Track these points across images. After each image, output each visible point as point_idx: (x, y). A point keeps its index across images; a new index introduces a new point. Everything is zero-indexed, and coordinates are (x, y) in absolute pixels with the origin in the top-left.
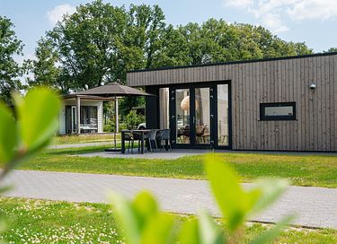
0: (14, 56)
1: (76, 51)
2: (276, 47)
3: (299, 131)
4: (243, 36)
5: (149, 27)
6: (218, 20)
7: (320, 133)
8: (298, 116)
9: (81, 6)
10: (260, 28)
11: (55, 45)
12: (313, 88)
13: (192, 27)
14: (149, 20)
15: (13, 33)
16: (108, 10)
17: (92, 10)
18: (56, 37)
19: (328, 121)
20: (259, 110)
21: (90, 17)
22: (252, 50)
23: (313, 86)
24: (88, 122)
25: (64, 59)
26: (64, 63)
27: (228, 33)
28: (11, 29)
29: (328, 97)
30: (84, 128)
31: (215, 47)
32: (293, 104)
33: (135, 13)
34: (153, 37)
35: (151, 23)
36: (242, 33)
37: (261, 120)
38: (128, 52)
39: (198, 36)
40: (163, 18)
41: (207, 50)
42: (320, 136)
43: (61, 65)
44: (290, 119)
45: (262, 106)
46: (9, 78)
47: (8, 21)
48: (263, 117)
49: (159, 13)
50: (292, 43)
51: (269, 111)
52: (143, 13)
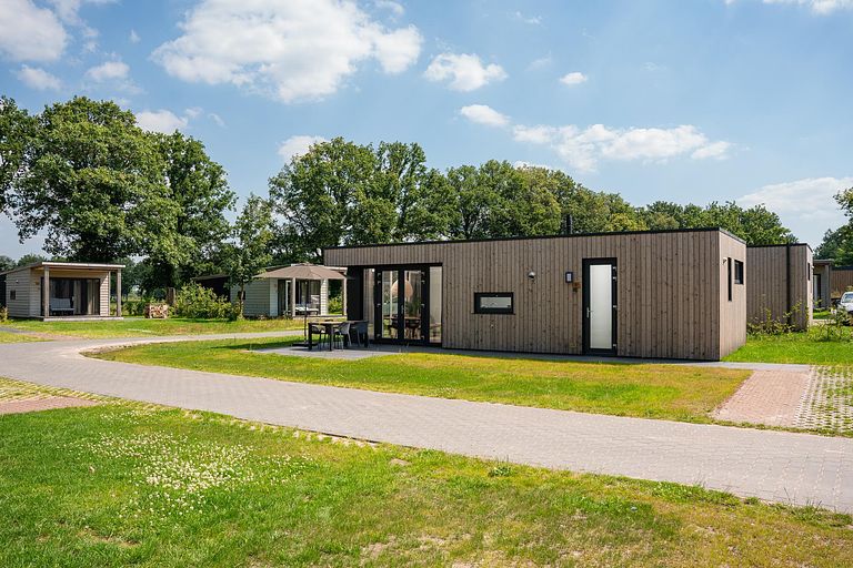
0: (225, 212)
1: (306, 204)
2: (579, 200)
3: (517, 327)
4: (535, 184)
5: (405, 172)
6: (501, 162)
7: (539, 330)
8: (516, 310)
9: (315, 145)
10: (559, 173)
11: (280, 195)
12: (532, 277)
13: (466, 171)
14: (406, 163)
15: (224, 183)
16: (349, 151)
17: (329, 151)
18: (280, 185)
19: (548, 317)
20: (473, 301)
21: (326, 160)
22: (546, 203)
23: (533, 274)
24: (308, 301)
25: (291, 214)
26: (290, 218)
27: (514, 180)
28: (223, 178)
29: (548, 288)
30: (302, 309)
31: (494, 199)
32: (510, 295)
33: (387, 152)
34: (408, 185)
35: (408, 166)
36: (533, 181)
37: (476, 312)
38: (371, 207)
39: (475, 183)
40: (423, 160)
41: (485, 202)
42: (539, 335)
43: (287, 221)
44: (506, 313)
45: (477, 296)
46: (218, 240)
47: (218, 168)
48: (478, 310)
49: (417, 153)
50: (602, 194)
51: (485, 302)
52: (398, 154)
